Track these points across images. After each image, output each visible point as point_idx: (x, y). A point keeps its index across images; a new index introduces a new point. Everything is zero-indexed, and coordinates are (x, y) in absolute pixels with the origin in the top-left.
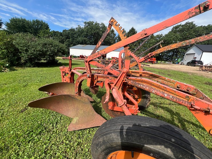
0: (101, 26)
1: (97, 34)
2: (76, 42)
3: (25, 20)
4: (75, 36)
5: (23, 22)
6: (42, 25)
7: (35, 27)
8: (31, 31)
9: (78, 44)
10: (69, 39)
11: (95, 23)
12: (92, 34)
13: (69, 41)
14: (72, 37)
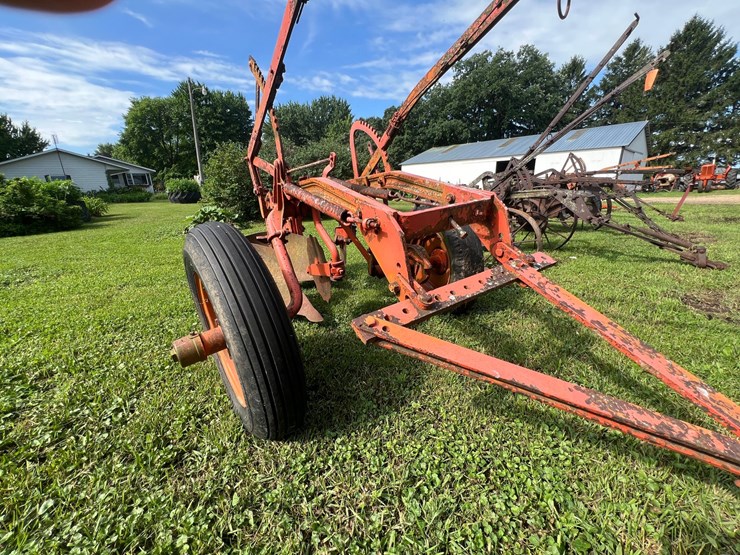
0: (518, 61)
1: (500, 95)
2: (424, 142)
3: (297, 106)
4: (422, 119)
5: (294, 112)
6: (333, 109)
7: (318, 119)
8: (307, 133)
9: (429, 148)
10: (403, 135)
11: (494, 55)
12: (480, 103)
13: (400, 141)
14: (410, 128)
